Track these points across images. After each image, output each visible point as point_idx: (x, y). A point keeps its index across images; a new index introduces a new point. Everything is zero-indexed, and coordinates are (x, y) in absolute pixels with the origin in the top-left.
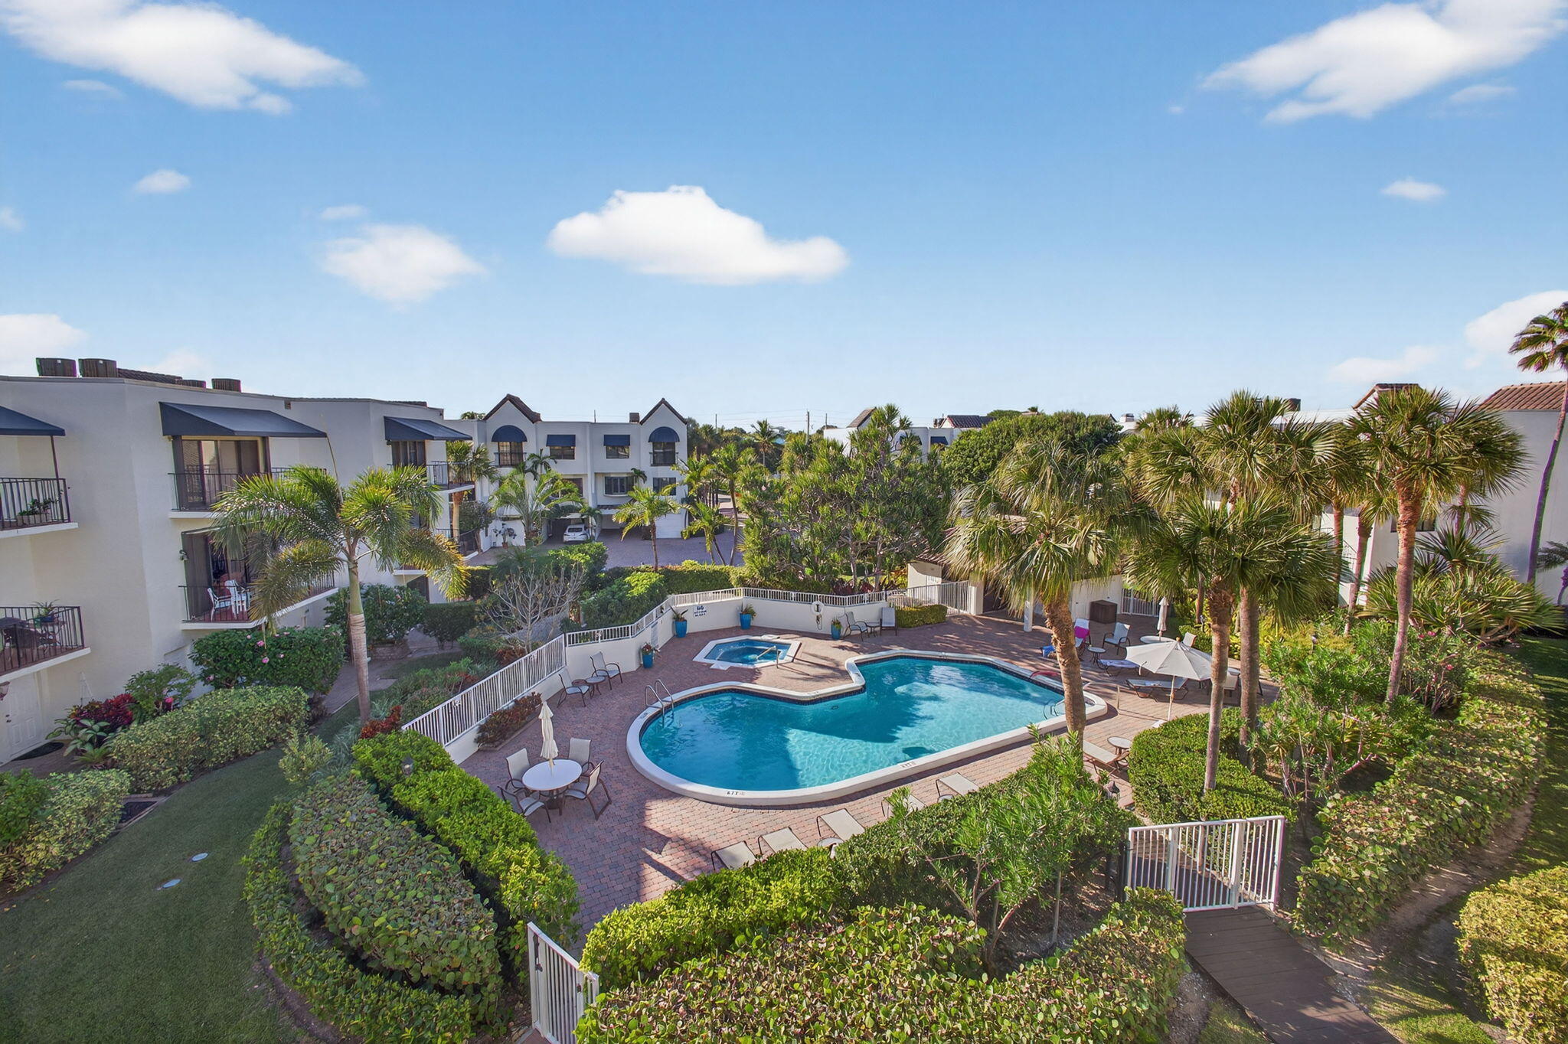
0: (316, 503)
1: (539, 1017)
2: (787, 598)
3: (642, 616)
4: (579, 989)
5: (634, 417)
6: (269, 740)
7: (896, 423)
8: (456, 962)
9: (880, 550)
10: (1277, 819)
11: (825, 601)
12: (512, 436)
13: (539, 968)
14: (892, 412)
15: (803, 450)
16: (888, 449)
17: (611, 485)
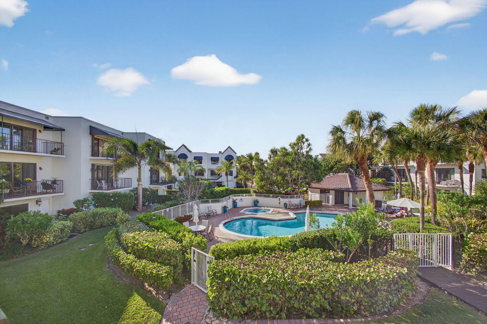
0: (132, 148)
1: (194, 281)
2: (269, 197)
3: (223, 197)
4: (208, 262)
5: (220, 152)
6: (111, 223)
7: (304, 140)
8: (169, 258)
9: (300, 181)
10: (449, 235)
11: (282, 197)
12: (184, 156)
13: (194, 261)
14: (303, 136)
15: (274, 152)
16: (302, 148)
17: (213, 173)
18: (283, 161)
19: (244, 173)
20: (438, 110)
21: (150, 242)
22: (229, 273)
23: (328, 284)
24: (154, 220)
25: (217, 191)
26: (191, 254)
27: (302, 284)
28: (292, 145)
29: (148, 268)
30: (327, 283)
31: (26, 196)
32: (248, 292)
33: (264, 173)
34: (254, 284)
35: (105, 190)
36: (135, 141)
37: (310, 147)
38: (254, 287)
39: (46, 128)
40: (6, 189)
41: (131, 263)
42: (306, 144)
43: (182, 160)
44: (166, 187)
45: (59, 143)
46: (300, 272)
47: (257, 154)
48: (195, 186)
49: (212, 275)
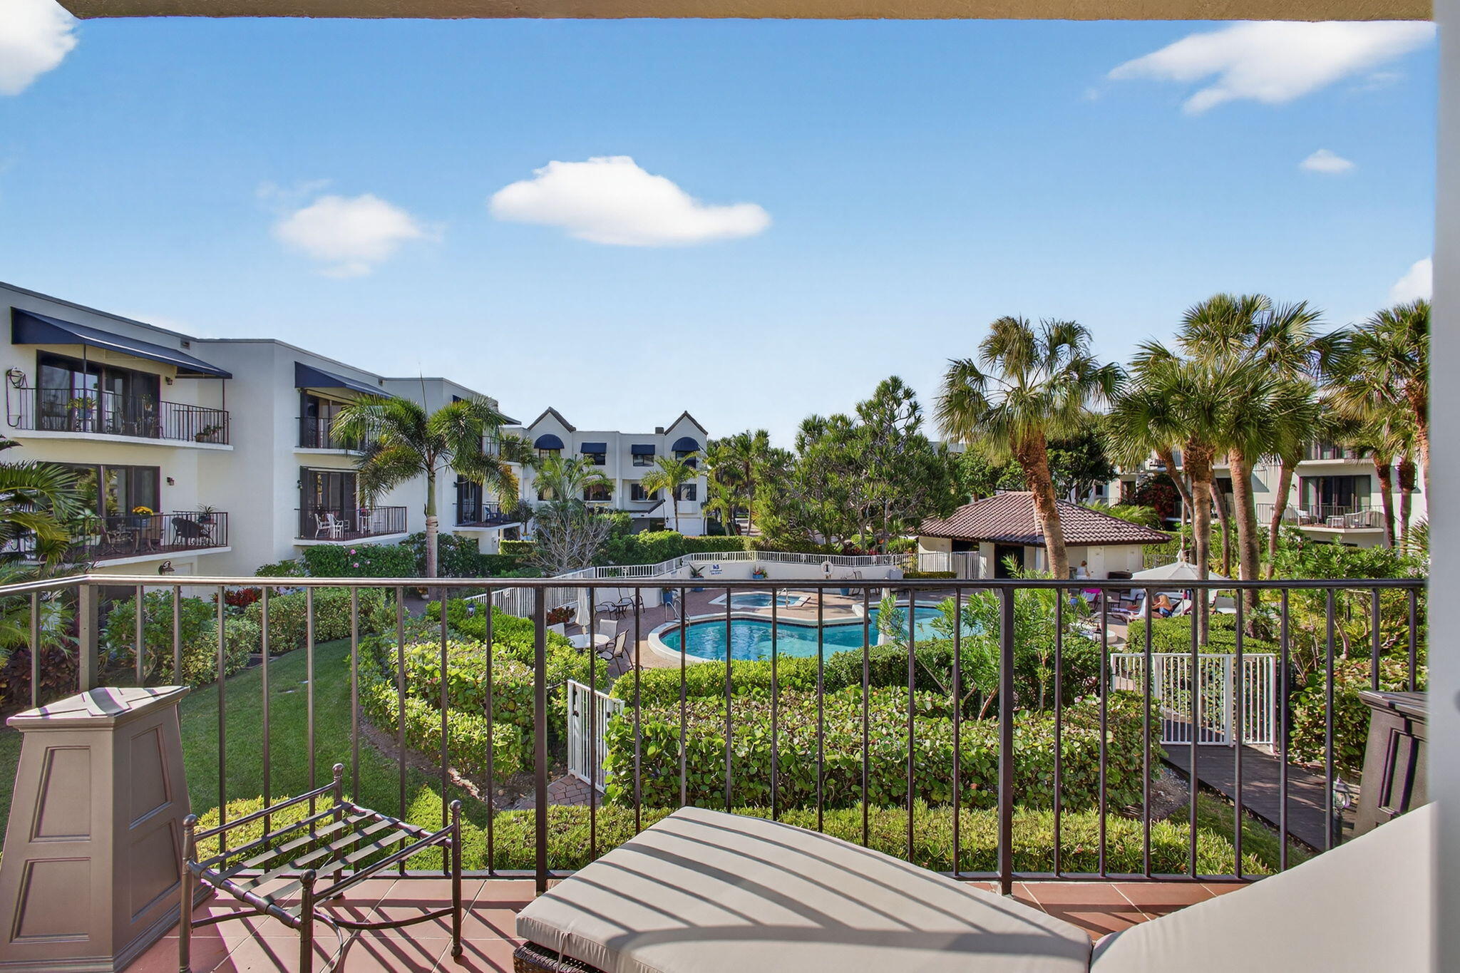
0: (411, 424)
1: (574, 766)
2: (797, 560)
3: (663, 561)
4: (608, 715)
5: (659, 430)
7: (900, 393)
8: (511, 706)
9: (888, 514)
10: (1268, 658)
11: (834, 561)
12: (551, 444)
13: (575, 714)
14: (896, 383)
15: (813, 428)
16: (893, 418)
17: (637, 492)
18: (838, 457)
19: (727, 491)
20: (1259, 309)
21: (462, 666)
22: (657, 734)
23: (898, 762)
24: (470, 615)
25: (645, 542)
26: (566, 698)
27: (835, 762)
28: (864, 408)
29: (460, 728)
30: (897, 759)
31: (140, 553)
32: (702, 778)
33: (782, 492)
34: (717, 762)
35: (336, 540)
36: (418, 402)
37: (917, 414)
38: (717, 769)
39: (186, 372)
40: (93, 536)
41: (419, 717)
42: (905, 404)
43: (545, 454)
44: (502, 533)
45: (218, 411)
46: (833, 735)
47: (763, 435)
48: (582, 528)
49: (617, 743)
